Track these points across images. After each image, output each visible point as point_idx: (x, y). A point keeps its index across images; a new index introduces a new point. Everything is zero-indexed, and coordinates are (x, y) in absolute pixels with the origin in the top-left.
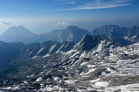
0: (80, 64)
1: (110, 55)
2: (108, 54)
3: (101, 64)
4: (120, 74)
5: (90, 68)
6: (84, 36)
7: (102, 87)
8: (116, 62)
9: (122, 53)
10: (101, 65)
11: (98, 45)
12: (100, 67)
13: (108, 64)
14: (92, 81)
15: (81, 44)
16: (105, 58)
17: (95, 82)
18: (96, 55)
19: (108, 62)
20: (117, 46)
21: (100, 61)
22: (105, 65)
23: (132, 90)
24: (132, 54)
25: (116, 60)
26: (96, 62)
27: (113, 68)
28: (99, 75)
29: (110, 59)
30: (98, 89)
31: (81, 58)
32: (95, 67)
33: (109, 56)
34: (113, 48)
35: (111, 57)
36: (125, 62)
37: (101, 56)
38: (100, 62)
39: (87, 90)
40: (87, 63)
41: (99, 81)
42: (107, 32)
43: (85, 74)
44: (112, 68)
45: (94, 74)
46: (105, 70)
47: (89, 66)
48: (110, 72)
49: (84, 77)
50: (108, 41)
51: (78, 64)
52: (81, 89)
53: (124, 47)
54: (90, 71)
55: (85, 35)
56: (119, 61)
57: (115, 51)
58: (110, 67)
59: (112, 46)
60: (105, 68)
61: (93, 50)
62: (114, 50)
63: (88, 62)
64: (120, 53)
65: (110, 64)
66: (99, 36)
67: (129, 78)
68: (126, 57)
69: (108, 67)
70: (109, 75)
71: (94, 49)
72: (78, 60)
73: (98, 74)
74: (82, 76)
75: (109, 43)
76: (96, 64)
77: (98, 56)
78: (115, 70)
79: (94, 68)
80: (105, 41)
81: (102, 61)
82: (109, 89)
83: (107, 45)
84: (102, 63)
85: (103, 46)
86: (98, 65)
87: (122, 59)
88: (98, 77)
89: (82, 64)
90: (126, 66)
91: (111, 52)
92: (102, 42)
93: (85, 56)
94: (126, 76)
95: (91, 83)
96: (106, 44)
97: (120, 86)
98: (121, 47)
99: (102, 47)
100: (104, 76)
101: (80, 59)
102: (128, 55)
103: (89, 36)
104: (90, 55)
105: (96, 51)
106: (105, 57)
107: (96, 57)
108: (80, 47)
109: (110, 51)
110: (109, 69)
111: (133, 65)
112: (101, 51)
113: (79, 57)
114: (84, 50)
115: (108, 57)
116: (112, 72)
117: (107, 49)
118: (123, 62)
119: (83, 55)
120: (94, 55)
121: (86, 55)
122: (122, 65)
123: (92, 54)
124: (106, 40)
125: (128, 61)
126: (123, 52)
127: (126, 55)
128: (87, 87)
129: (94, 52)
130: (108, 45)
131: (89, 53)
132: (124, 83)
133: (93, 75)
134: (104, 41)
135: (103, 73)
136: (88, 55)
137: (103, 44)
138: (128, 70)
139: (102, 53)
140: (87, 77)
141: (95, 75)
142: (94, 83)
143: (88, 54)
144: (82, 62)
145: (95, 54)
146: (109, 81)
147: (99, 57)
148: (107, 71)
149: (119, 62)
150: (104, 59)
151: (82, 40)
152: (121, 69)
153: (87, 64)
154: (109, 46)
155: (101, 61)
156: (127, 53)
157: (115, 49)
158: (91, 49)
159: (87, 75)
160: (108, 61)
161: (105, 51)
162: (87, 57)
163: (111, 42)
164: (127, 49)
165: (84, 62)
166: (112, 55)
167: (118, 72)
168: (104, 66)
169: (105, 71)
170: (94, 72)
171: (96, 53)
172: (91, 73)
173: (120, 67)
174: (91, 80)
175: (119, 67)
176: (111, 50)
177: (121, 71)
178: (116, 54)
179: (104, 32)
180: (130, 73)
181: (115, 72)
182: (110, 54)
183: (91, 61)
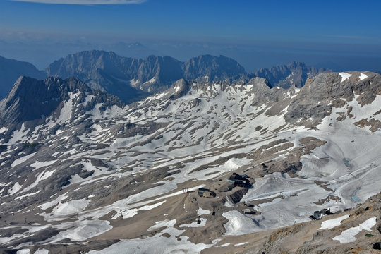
0: (10, 163)
1: (95, 130)
2: (88, 127)
3: (69, 155)
4: (115, 175)
5: (41, 170)
6: (18, 82)
7: (71, 216)
8: (108, 146)
9: (121, 122)
10: (70, 158)
11: (63, 106)
12: (66, 165)
13: (89, 152)
14: (45, 206)
15: (9, 104)
16: (82, 138)
17: (54, 207)
18: (59, 132)
19: (88, 147)
20: (110, 105)
21: (67, 147)
22: (79, 155)
23: (138, 208)
24: (143, 123)
25: (109, 141)
26: (57, 151)
27: (100, 160)
28: (65, 185)
29: (95, 139)
30: (59, 223)
31: (13, 146)
32: (53, 165)
33: (90, 131)
34: (102, 109)
35: (96, 133)
36: (129, 142)
37: (70, 134)
38: (67, 150)
39: (27, 234)
40: (32, 158)
41: (63, 202)
42: (88, 70)
43: (26, 190)
44: (98, 163)
45: (49, 185)
46: (79, 170)
47: (37, 165)
48: (92, 173)
49: (21, 198)
50: (87, 93)
51: (3, 164)
52: (9, 235)
53: (127, 107)
54: (39, 180)
55: (21, 78)
56: (115, 142)
57: (106, 119)
58: (92, 159)
59: (99, 105)
60: (79, 166)
61: (49, 120)
62: (105, 116)
63: (34, 154)
64: (117, 123)
65: (93, 151)
66: (62, 82)
67: (134, 181)
68: (130, 130)
69: (87, 161)
70: (89, 180)
71: (51, 117)
72: (3, 153)
73: (61, 183)
74: (16, 195)
75: (90, 98)
76: (58, 156)
77: (63, 134)
78: (106, 166)
79: (49, 169)
80: (79, 93)
81: (74, 146)
82: (89, 216)
83: (85, 104)
84: (73, 151)
85: (76, 108)
86: (63, 158)
87: (123, 136)
88: (60, 191)
89: (15, 164)
90: (131, 153)
91: (97, 122)
92: (72, 96)
93: (25, 139)
94: (128, 177)
95: (43, 211)
96: (82, 100)
97: (115, 203)
98: (120, 106)
99: (73, 111)
100: (77, 185)
101: (9, 147)
102: (134, 125)
103: (34, 80)
104: (41, 135)
105: (58, 122)
106: (81, 134)
107: (59, 137)
108: (7, 115)
109: (95, 118)
110: (89, 167)
111: (145, 148)
112: (72, 120)
113: (7, 142)
114: (19, 120)
115: (89, 135)
116: (98, 173)
117: (87, 113)
118: (124, 143)
119: (19, 136)
120: (51, 134)
121: (29, 134)
122: (122, 150)
123: (45, 130)
124: (83, 91)
125: (134, 140)
126: (125, 120)
127: (130, 125)
128: (29, 224)
129: (52, 125)
130: (88, 103)
131: (37, 128)
132: (122, 194)
133: (46, 188)
134: (77, 94)
135: (76, 179)
136: (33, 136)
137: (74, 101)
138: (134, 162)
139: (75, 125)
140: (30, 197)
141: (52, 187)
142: (49, 210)
143: (35, 132)
144: (15, 156)
145: (54, 131)
146: (91, 196)
147: (66, 138)
148: (86, 171)
149: (115, 145)
150: (78, 141)
151: (12, 93)
152: (118, 161)
153: (33, 160)
154: (91, 106)
155: (71, 148)
156: (133, 120)
157: (106, 112)
158: (43, 116)
159: (30, 192)
160: (89, 145)
161: (82, 121)
162: (31, 142)
163: (96, 95)
164: (134, 111)
165: (22, 155)
166: (99, 128)
167: (111, 169)
168: (78, 161)
169: (79, 173)
170: (51, 180)
171: (58, 127)
172: (43, 184)
173: (118, 155)
174: (42, 203)
175: (115, 158)
176: (97, 115)
177: (118, 166)
178: (109, 126)
179: (80, 70)
180: (138, 167)
181: (105, 170)
182: (95, 126)
183: (43, 151)
